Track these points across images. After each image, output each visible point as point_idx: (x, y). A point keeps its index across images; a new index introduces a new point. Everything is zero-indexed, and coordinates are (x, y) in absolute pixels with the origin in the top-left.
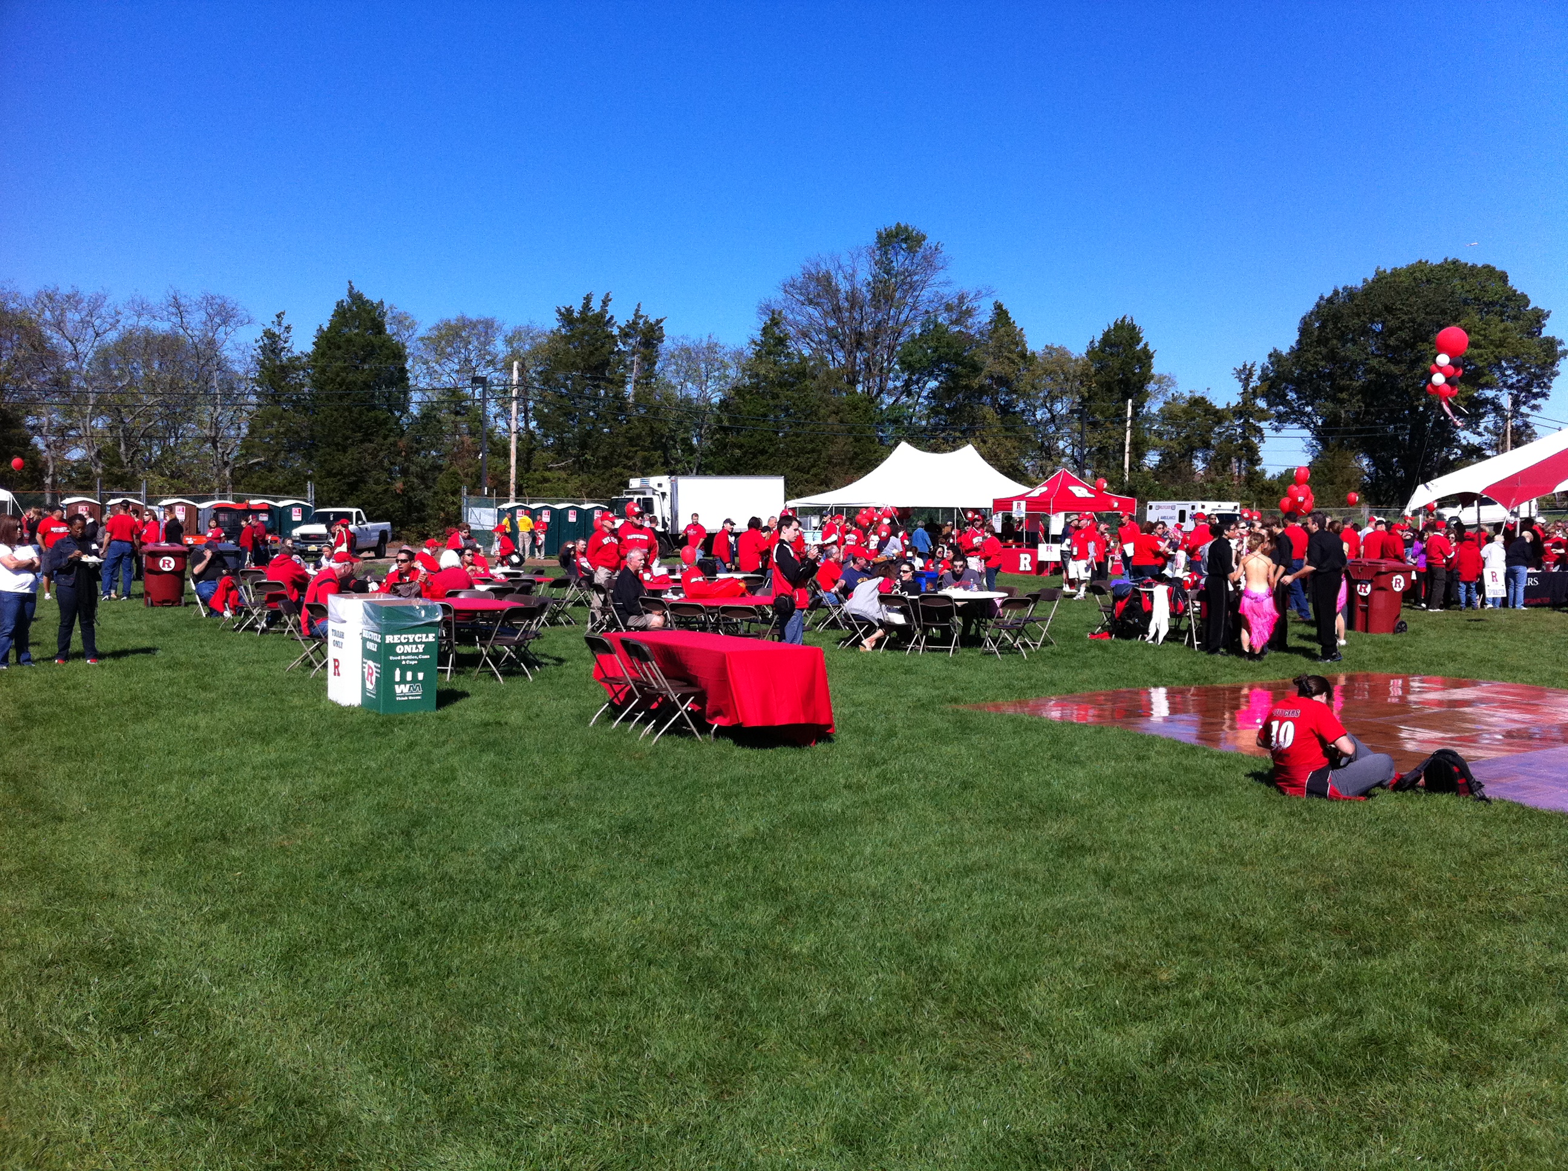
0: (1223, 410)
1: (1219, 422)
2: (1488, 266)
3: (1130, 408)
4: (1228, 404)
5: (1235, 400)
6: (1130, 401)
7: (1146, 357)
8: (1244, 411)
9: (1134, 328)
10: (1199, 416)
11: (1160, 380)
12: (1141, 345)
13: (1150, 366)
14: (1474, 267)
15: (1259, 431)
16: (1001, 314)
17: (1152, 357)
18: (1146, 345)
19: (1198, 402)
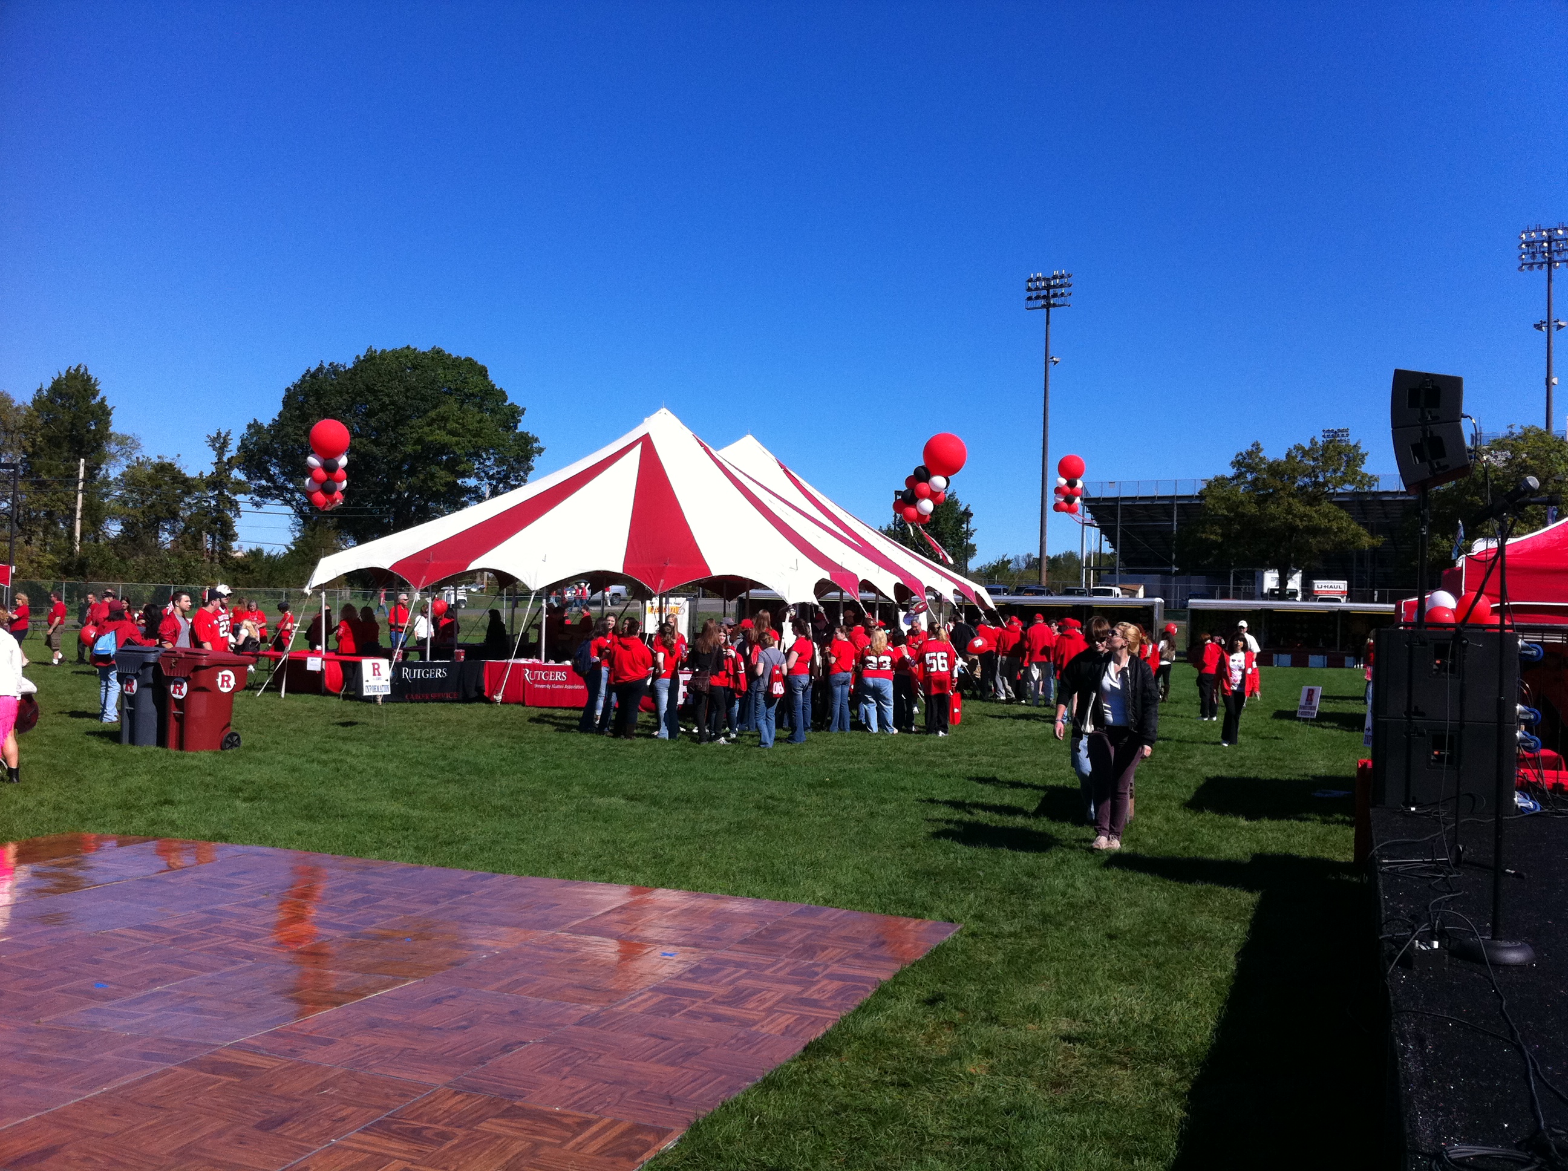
0: (193, 479)
1: (188, 493)
3: (82, 469)
4: (201, 474)
5: (208, 470)
6: (82, 461)
7: (103, 414)
8: (217, 482)
9: (89, 379)
10: (166, 483)
11: (122, 441)
12: (98, 399)
13: (107, 424)
15: (234, 505)
17: (109, 414)
18: (103, 399)
19: (165, 469)
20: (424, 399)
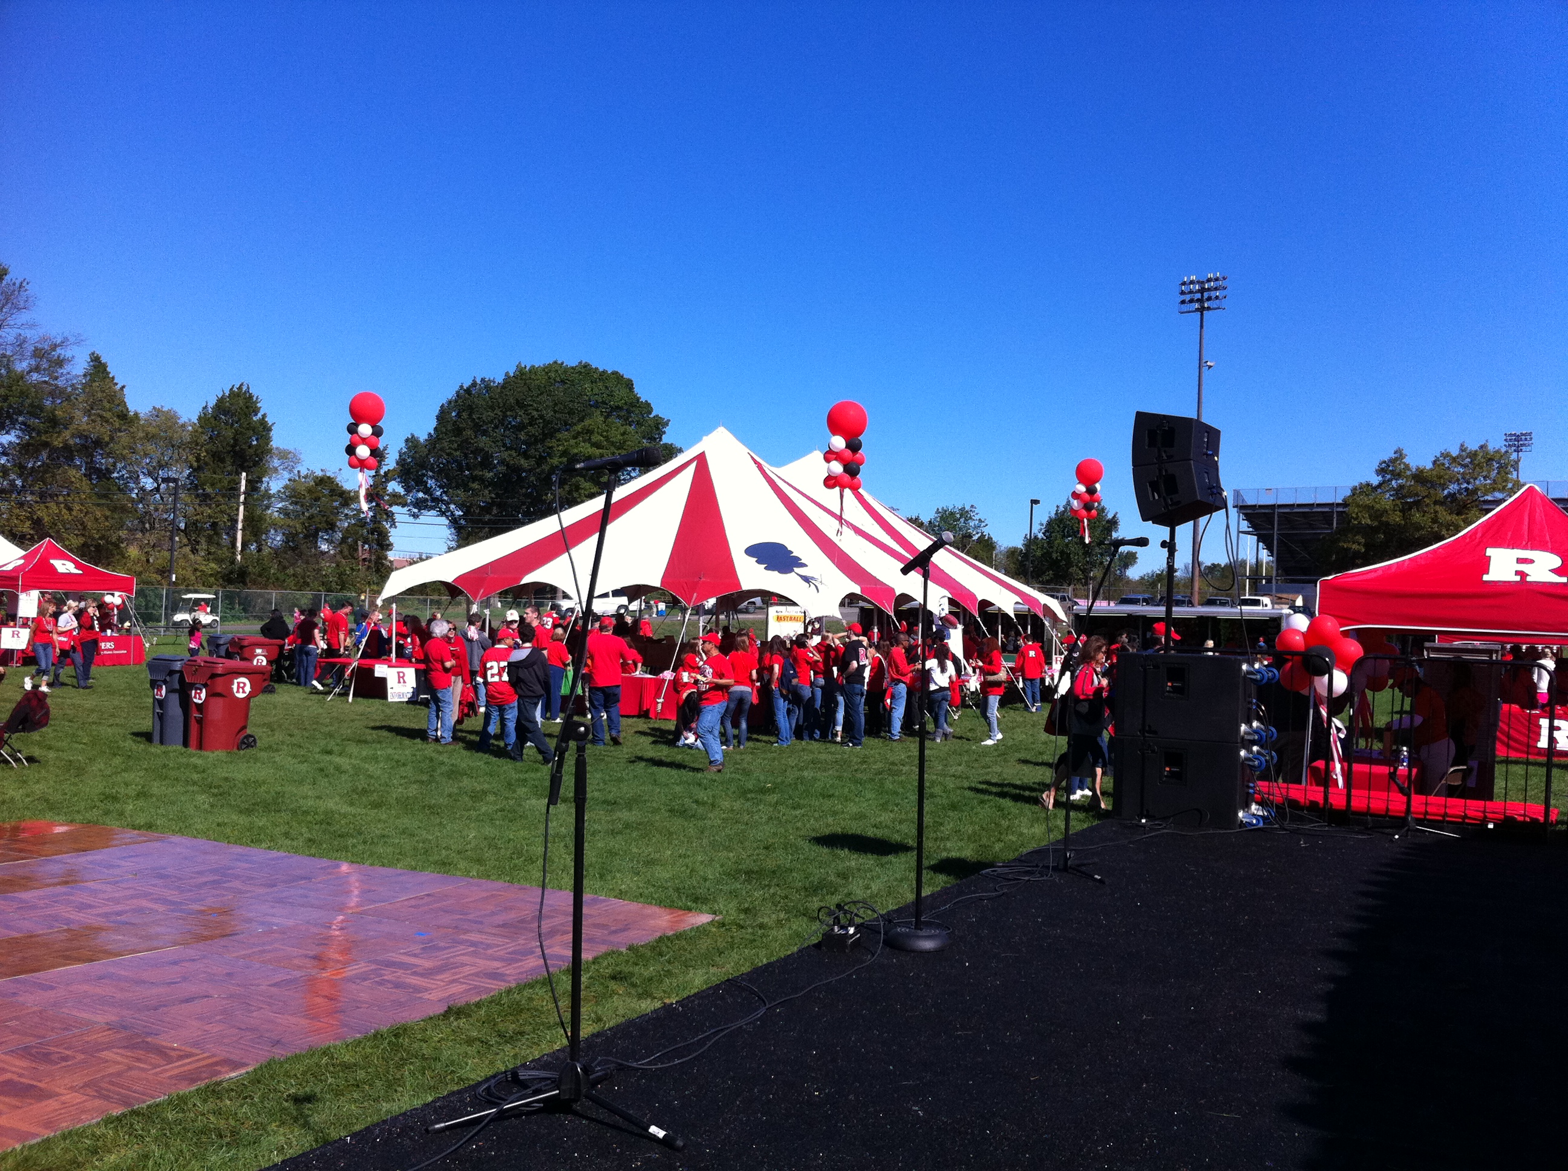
0: (352, 492)
1: (346, 505)
2: (617, 372)
3: (243, 482)
4: (359, 487)
6: (244, 474)
7: (264, 429)
8: (375, 494)
9: (251, 397)
10: (324, 496)
11: (284, 455)
12: (260, 415)
13: (268, 439)
14: (604, 372)
15: (390, 516)
16: (98, 367)
17: (270, 430)
18: (264, 416)
19: (325, 482)
20: (571, 412)
